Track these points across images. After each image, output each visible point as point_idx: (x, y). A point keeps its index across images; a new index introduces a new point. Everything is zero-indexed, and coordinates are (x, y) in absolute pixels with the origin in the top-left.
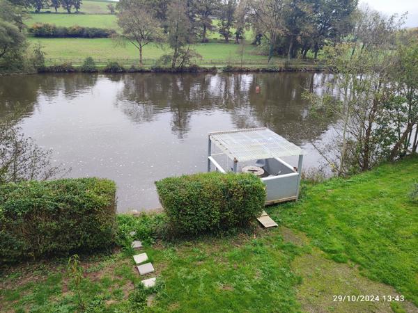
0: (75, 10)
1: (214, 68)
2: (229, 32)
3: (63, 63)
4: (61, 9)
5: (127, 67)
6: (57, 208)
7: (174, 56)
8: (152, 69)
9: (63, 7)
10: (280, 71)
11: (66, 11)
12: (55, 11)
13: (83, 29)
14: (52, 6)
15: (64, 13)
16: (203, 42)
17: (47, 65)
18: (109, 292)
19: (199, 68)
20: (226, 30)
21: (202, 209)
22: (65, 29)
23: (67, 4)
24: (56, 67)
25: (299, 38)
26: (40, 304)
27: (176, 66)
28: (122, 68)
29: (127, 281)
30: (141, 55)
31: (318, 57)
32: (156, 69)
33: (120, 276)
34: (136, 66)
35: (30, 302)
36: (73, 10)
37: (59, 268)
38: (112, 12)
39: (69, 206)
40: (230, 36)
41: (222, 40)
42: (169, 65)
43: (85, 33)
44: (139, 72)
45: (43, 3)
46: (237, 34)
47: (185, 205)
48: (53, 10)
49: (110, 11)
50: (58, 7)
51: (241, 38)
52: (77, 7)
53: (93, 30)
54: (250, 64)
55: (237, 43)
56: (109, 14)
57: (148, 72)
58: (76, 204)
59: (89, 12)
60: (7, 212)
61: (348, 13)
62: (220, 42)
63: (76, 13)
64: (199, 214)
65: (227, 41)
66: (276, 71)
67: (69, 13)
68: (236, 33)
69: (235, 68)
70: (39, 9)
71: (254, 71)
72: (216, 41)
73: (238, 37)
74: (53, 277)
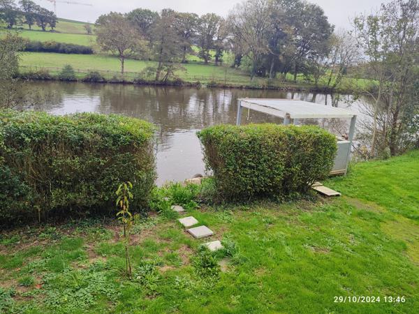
0: (50, 28)
1: (198, 83)
2: (208, 55)
3: (38, 70)
4: (35, 27)
5: (109, 77)
6: (82, 138)
7: (158, 69)
8: (135, 80)
9: (38, 24)
10: (263, 89)
11: (41, 29)
12: (28, 28)
13: (59, 45)
14: (25, 23)
15: (38, 31)
16: (183, 62)
17: (21, 71)
18: (159, 257)
19: (184, 83)
20: (206, 52)
21: (265, 161)
22: (40, 43)
23: (42, 21)
24: (31, 74)
25: (281, 58)
26: (57, 271)
27: (160, 78)
28: (103, 79)
29: (180, 245)
30: (123, 67)
31: (297, 78)
32: (139, 81)
33: (168, 239)
34: (118, 78)
35: (40, 269)
36: (48, 28)
37: (77, 231)
38: (89, 32)
39: (99, 138)
40: (209, 58)
41: (202, 62)
42: (153, 77)
43: (61, 48)
44: (121, 83)
45: (17, 19)
46: (217, 56)
47: (246, 152)
48: (26, 26)
49: (86, 32)
50: (32, 24)
51: (221, 61)
52: (53, 26)
53: (70, 46)
54: (233, 81)
55: (216, 65)
56: (86, 34)
57: (130, 83)
58: (108, 135)
59: (65, 31)
60: (8, 138)
61: (326, 37)
62: (200, 63)
63: (51, 31)
64: (260, 167)
65: (206, 63)
66: (258, 89)
67: (44, 30)
68: (215, 56)
69: (219, 84)
70: (11, 25)
71: (238, 88)
72: (195, 63)
73: (217, 60)
74: (70, 241)
